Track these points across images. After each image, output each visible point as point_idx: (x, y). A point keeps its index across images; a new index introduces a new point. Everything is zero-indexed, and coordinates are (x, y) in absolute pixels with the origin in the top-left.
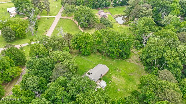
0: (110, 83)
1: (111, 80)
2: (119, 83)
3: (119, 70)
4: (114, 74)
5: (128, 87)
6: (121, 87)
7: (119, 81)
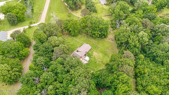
0: (92, 58)
1: (93, 55)
2: (98, 57)
3: (99, 48)
4: (95, 51)
5: (104, 60)
6: (99, 60)
7: (98, 56)
